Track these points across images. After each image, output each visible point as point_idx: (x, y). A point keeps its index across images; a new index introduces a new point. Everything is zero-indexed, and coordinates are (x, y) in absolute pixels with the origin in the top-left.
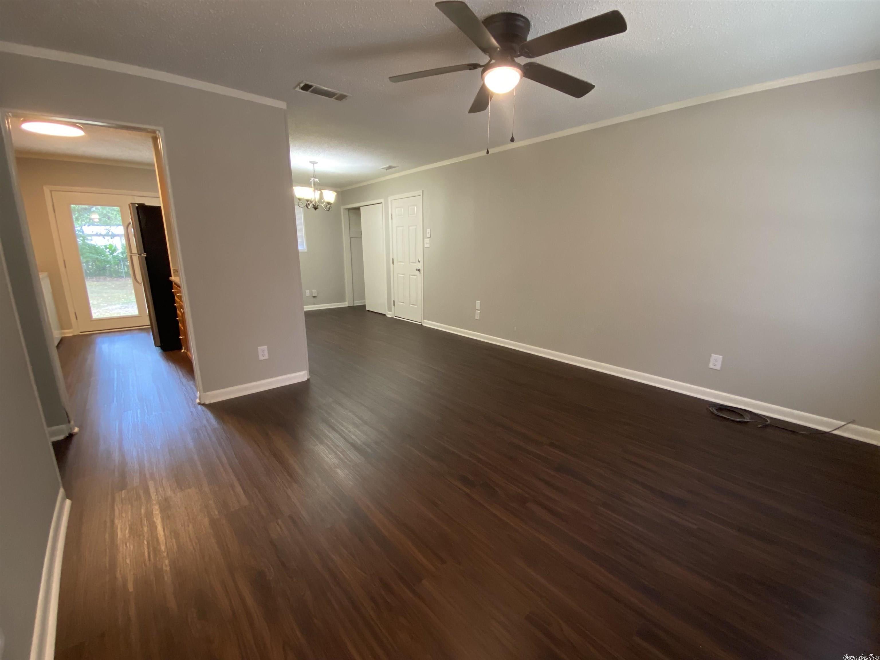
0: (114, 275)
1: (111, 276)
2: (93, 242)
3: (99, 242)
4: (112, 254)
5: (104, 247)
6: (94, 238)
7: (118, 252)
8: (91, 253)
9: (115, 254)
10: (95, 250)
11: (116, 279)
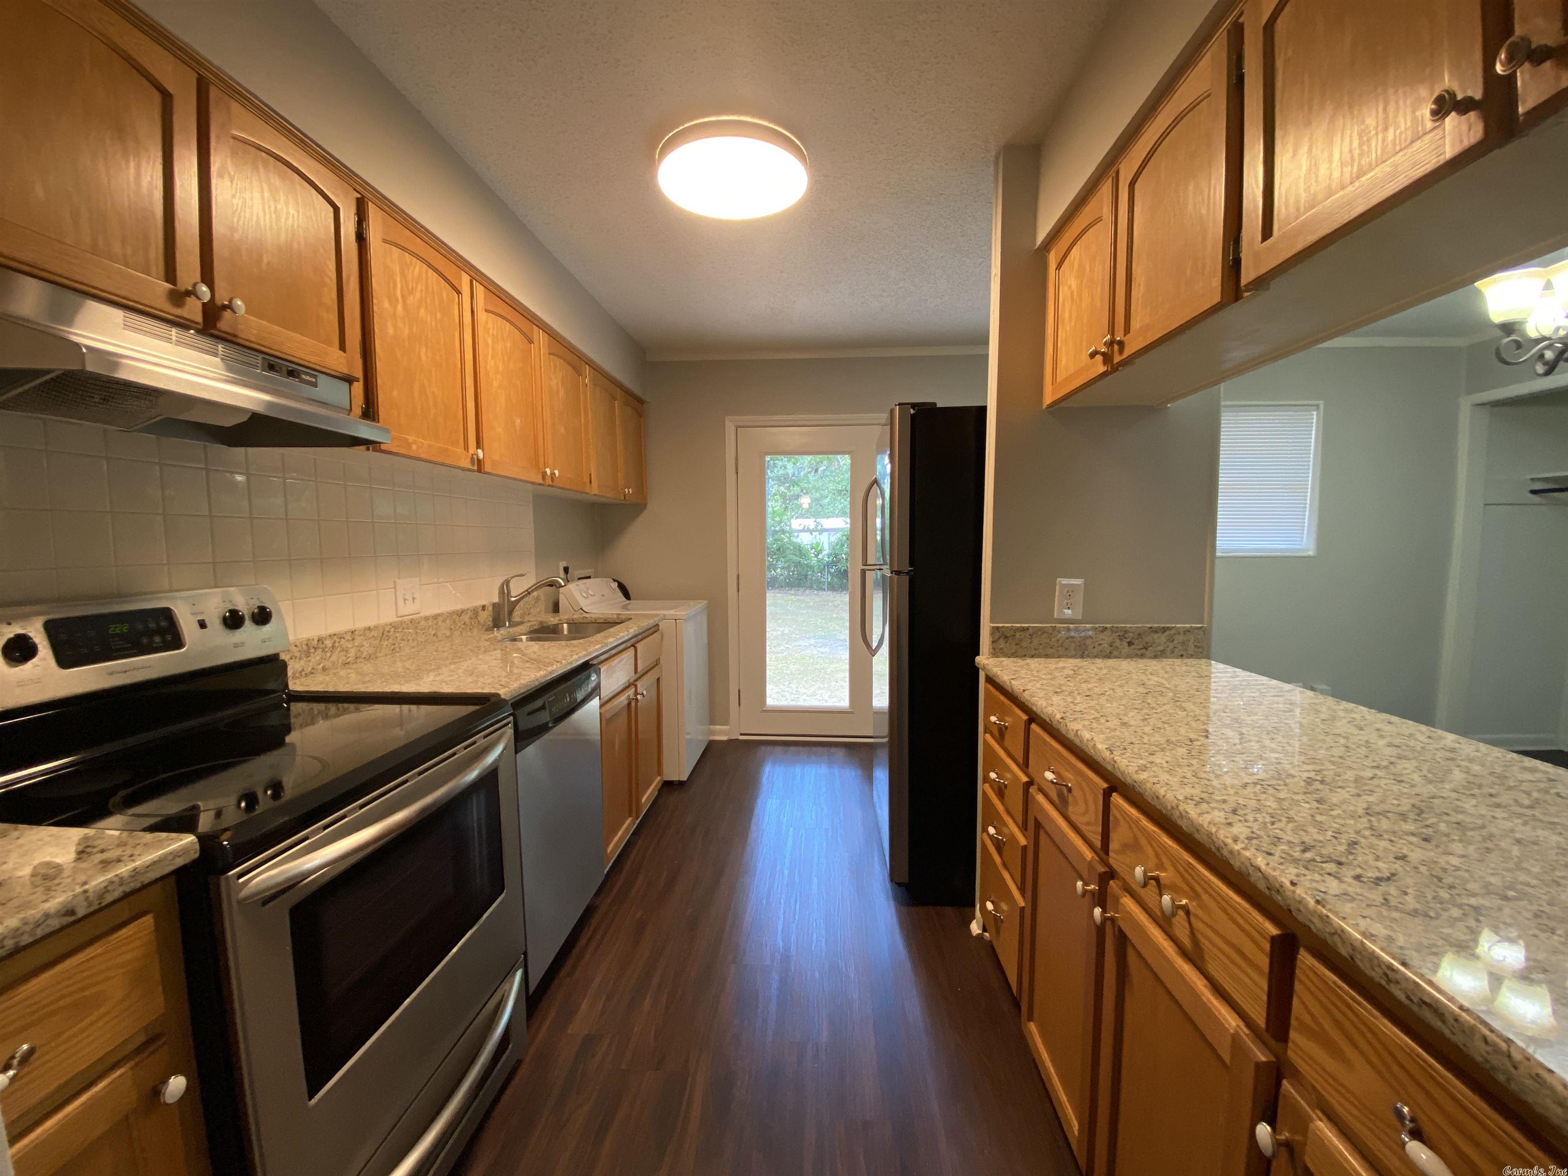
0: (815, 586)
1: (811, 587)
2: (798, 540)
3: (805, 539)
4: (816, 556)
5: (809, 546)
6: (802, 535)
7: (824, 553)
8: (795, 555)
9: (820, 556)
10: (799, 550)
11: (816, 592)
